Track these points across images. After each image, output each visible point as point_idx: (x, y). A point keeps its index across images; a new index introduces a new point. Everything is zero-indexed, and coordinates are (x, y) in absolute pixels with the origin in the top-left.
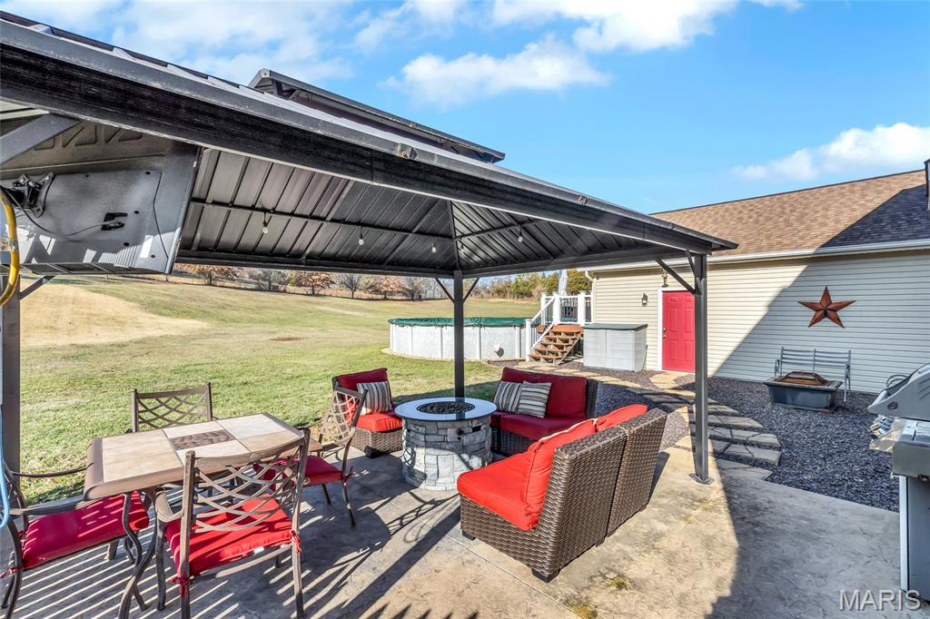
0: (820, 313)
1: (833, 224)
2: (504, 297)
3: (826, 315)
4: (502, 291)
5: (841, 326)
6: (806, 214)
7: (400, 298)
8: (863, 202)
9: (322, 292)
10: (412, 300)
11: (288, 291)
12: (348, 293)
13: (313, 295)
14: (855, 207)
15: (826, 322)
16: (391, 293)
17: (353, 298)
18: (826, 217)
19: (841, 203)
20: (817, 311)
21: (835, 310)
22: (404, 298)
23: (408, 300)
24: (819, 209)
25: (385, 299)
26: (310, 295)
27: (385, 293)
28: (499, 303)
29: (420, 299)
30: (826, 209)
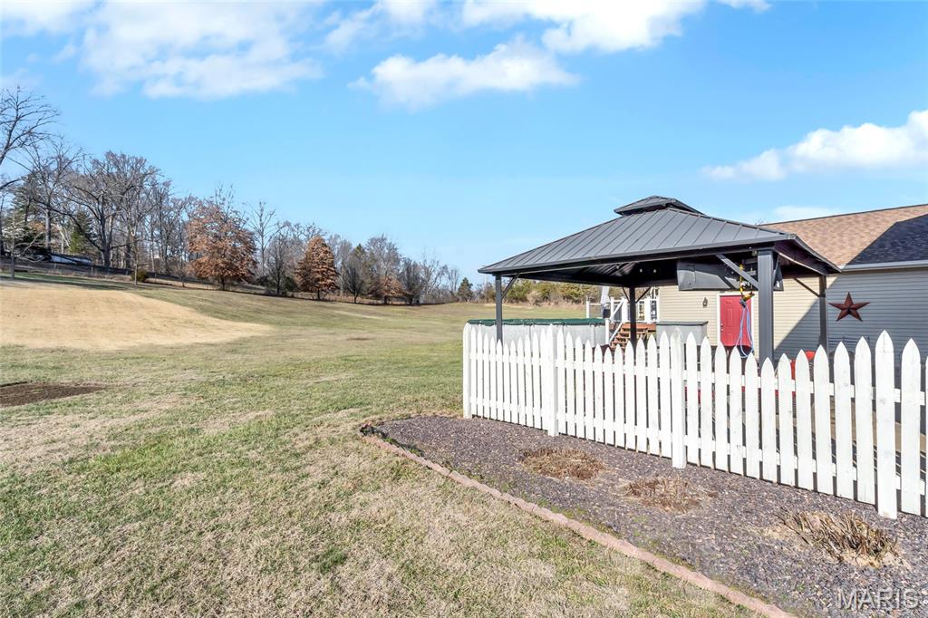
0: (845, 311)
1: (849, 247)
3: (849, 312)
5: (860, 320)
6: (826, 238)
7: (399, 303)
8: (867, 231)
9: (327, 297)
10: (411, 305)
11: (295, 296)
12: (351, 298)
13: (319, 300)
14: (863, 235)
15: (849, 318)
16: (391, 298)
17: (355, 303)
18: (842, 241)
19: (851, 231)
20: (843, 309)
21: (855, 309)
22: (403, 303)
23: (406, 305)
24: (835, 234)
25: (386, 304)
26: (316, 300)
27: (386, 297)
29: (418, 304)
30: (841, 235)
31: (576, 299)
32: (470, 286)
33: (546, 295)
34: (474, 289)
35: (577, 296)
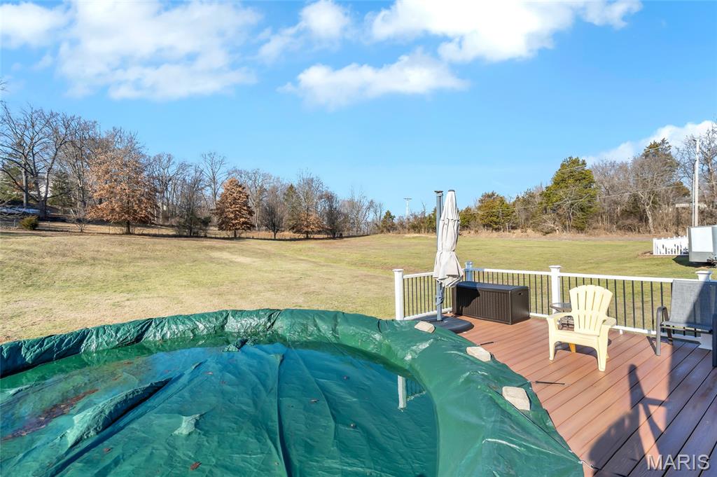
2: (419, 232)
4: (417, 227)
7: (321, 237)
9: (243, 235)
10: (334, 238)
11: (208, 235)
12: (271, 234)
13: (235, 238)
16: (313, 232)
17: (275, 240)
22: (326, 237)
23: (330, 238)
25: (307, 238)
26: (233, 239)
27: (307, 233)
28: (414, 238)
29: (341, 237)
31: (495, 226)
32: (392, 218)
33: (466, 224)
34: (396, 221)
35: (496, 223)
